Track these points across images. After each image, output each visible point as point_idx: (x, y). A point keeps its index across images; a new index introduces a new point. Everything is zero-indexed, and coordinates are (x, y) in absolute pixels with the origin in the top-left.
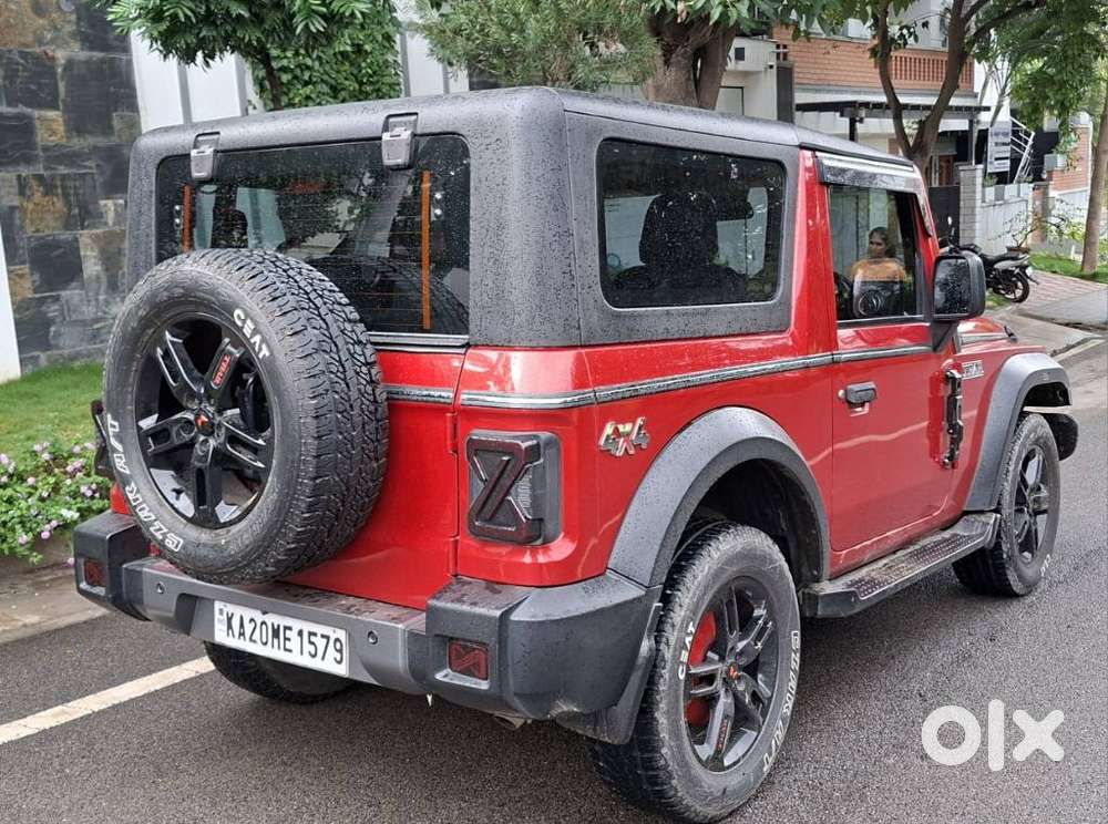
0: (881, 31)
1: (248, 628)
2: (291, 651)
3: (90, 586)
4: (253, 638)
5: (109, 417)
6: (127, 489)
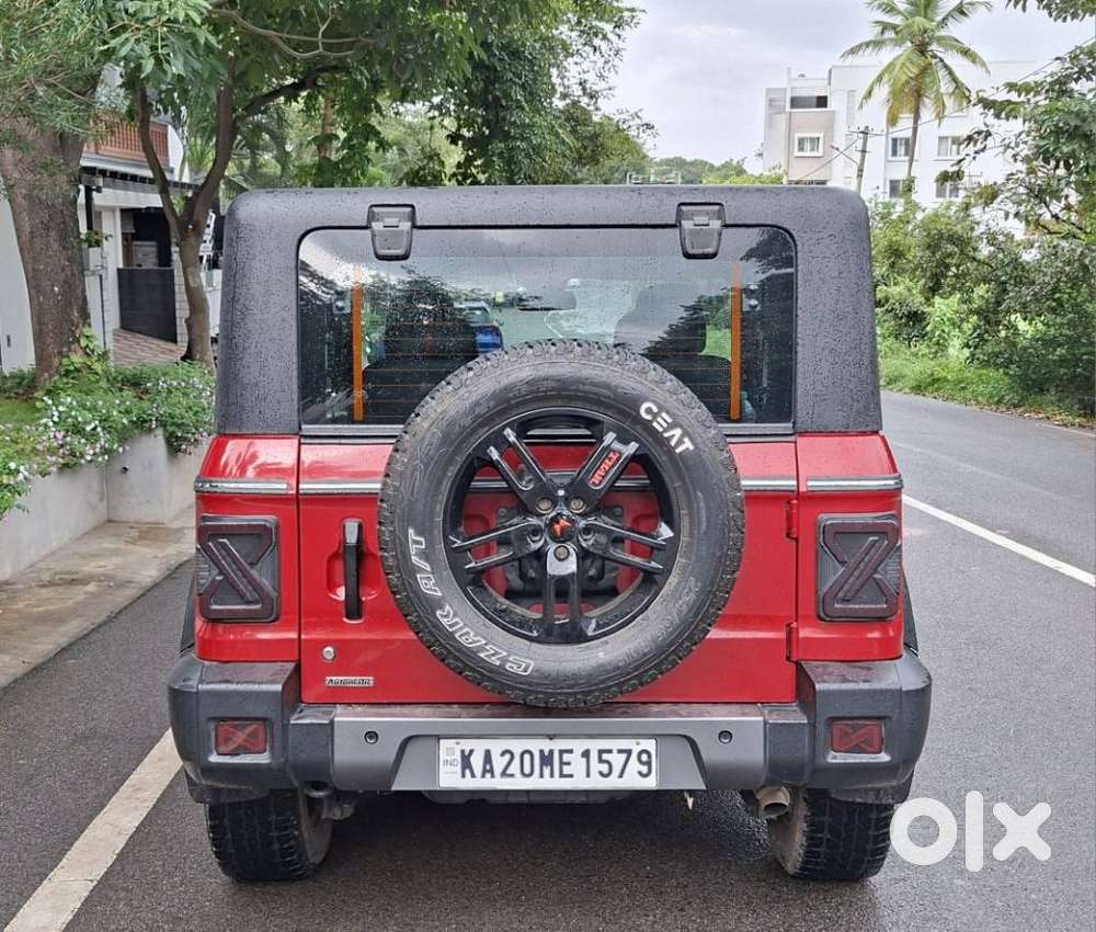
0: (139, 94)
1: (499, 763)
2: (571, 776)
3: (228, 757)
4: (508, 772)
5: (411, 531)
6: (438, 613)
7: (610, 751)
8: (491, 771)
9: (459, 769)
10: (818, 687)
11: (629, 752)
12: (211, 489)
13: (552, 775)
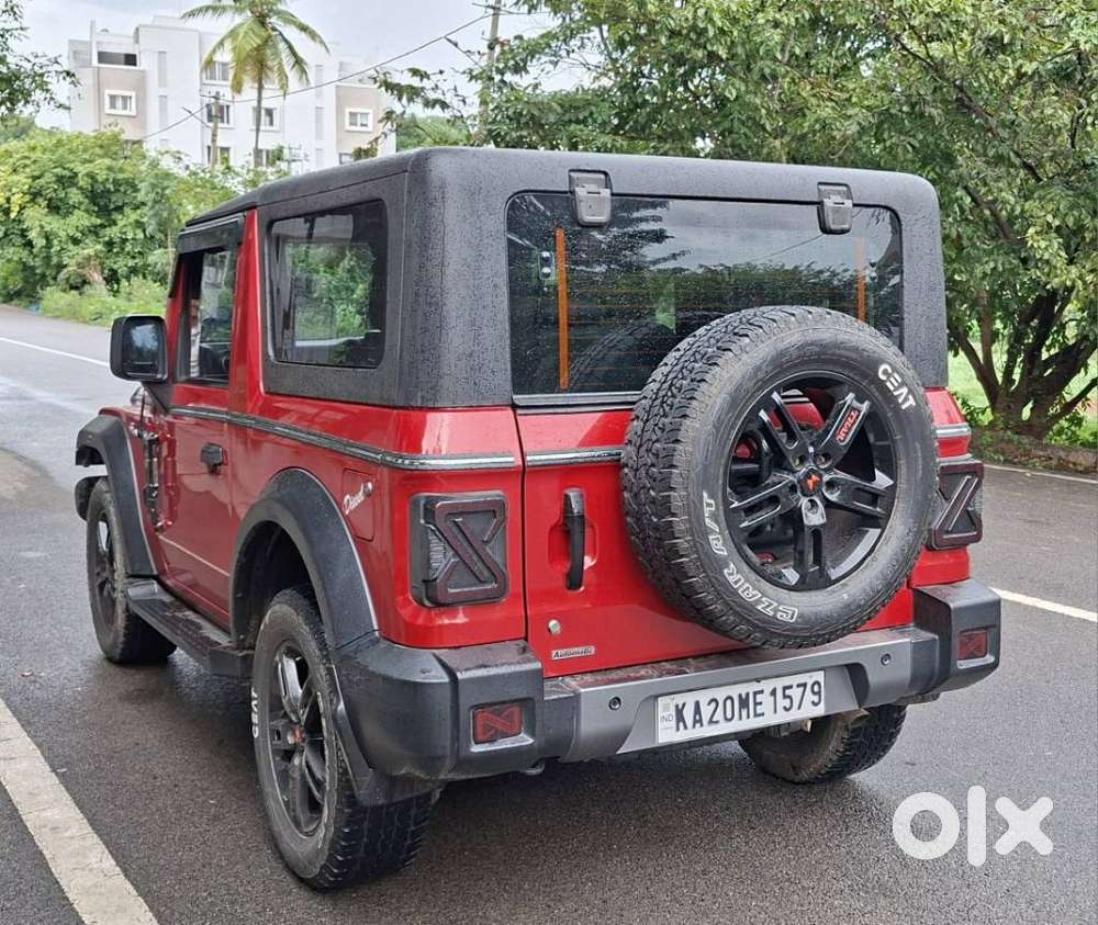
1: (706, 711)
2: (763, 714)
3: (487, 744)
4: (714, 719)
5: (705, 495)
6: (726, 571)
7: (791, 687)
8: (700, 721)
9: (674, 723)
10: (952, 606)
11: (805, 685)
12: (420, 467)
13: (748, 717)
